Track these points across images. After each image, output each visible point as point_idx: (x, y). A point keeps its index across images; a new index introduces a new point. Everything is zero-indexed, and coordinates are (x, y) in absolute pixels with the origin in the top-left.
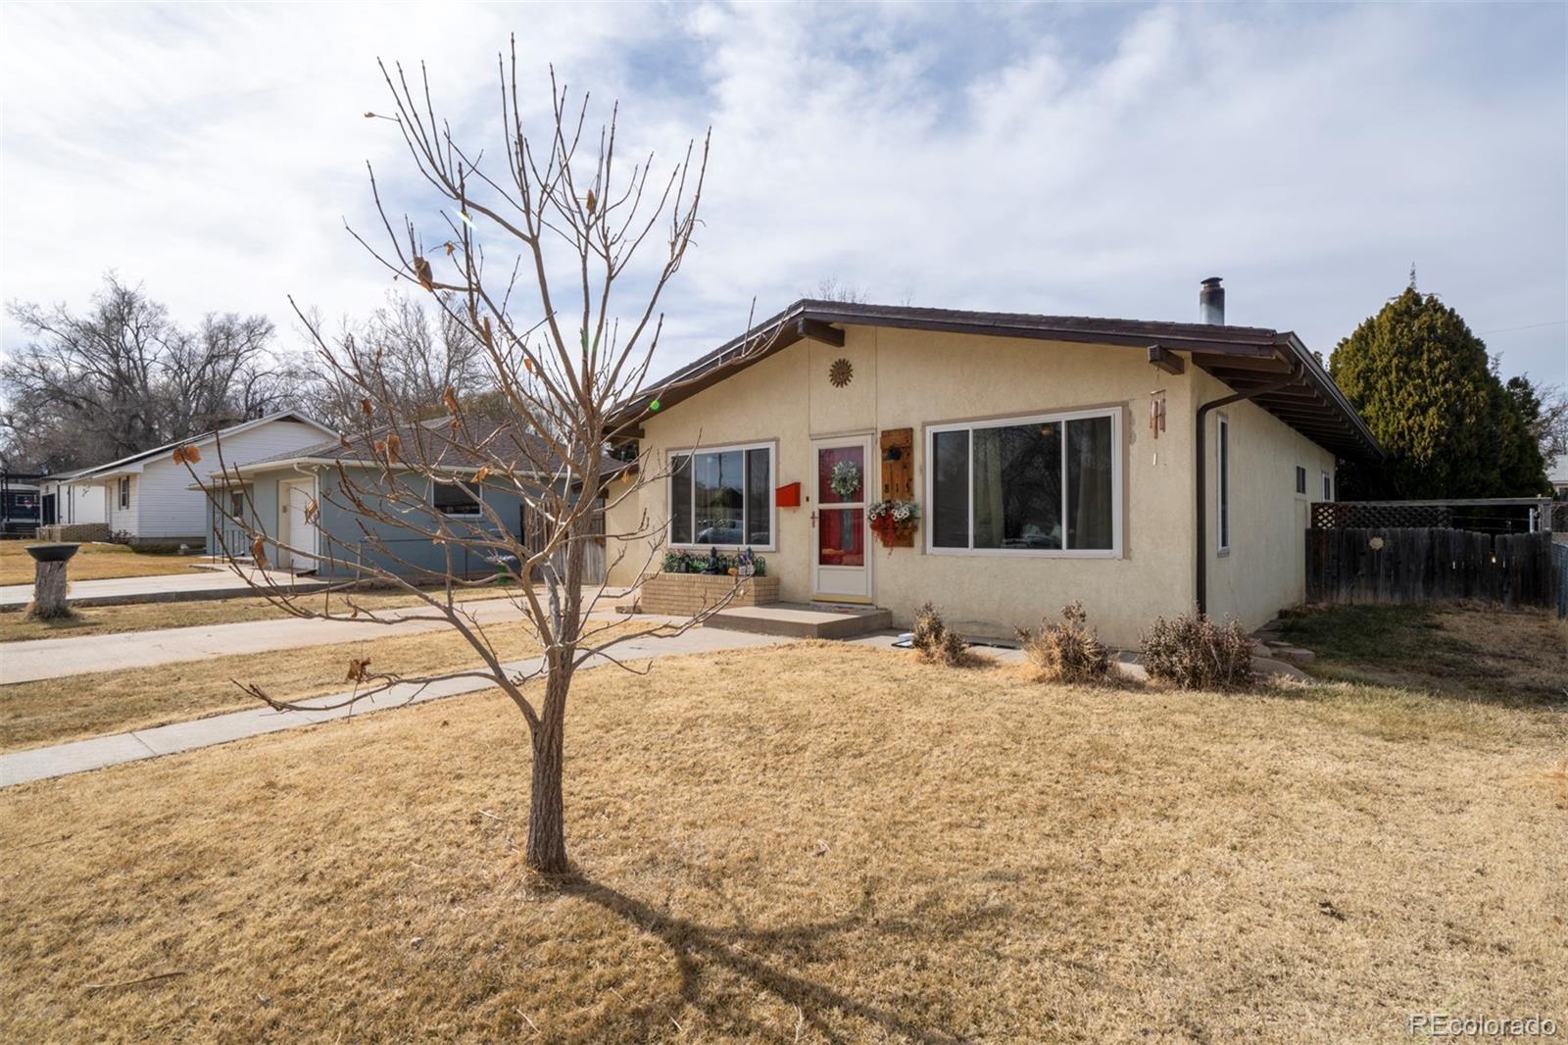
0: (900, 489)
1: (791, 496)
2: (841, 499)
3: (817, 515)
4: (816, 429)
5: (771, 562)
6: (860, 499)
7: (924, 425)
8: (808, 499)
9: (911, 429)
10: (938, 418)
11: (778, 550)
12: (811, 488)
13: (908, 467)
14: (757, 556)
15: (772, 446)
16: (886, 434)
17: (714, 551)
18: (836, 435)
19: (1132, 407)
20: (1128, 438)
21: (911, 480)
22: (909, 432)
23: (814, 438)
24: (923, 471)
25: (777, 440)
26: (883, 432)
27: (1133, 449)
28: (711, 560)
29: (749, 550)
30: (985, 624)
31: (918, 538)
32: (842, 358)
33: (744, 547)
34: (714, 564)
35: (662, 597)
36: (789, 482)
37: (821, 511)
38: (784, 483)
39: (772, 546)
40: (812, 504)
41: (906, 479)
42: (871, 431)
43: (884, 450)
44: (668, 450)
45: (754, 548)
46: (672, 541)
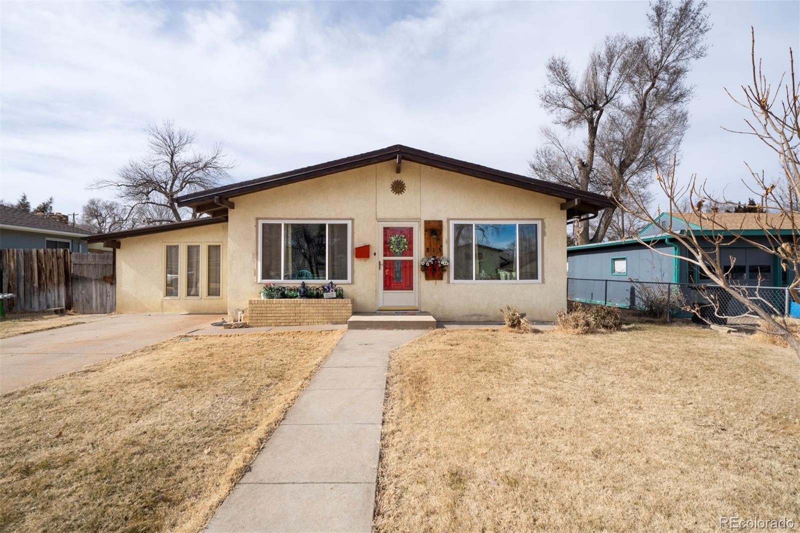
0: (436, 250)
1: (363, 252)
2: (395, 254)
3: (382, 263)
4: (381, 215)
5: (347, 289)
6: (411, 255)
7: (448, 220)
8: (375, 254)
9: (442, 221)
10: (456, 217)
11: (353, 283)
12: (378, 246)
13: (439, 239)
14: (337, 286)
15: (349, 223)
16: (426, 222)
17: (304, 284)
18: (395, 220)
19: (545, 221)
20: (544, 234)
21: (442, 246)
22: (440, 222)
23: (379, 220)
24: (448, 242)
25: (353, 220)
26: (425, 221)
27: (545, 238)
28: (302, 290)
29: (331, 283)
30: (481, 315)
31: (445, 275)
32: (399, 179)
33: (327, 281)
34: (304, 292)
35: (268, 315)
36: (362, 245)
37: (384, 261)
38: (357, 245)
39: (349, 280)
40: (378, 255)
41: (439, 246)
42: (418, 220)
43: (426, 231)
44: (257, 219)
45: (334, 281)
46: (263, 278)
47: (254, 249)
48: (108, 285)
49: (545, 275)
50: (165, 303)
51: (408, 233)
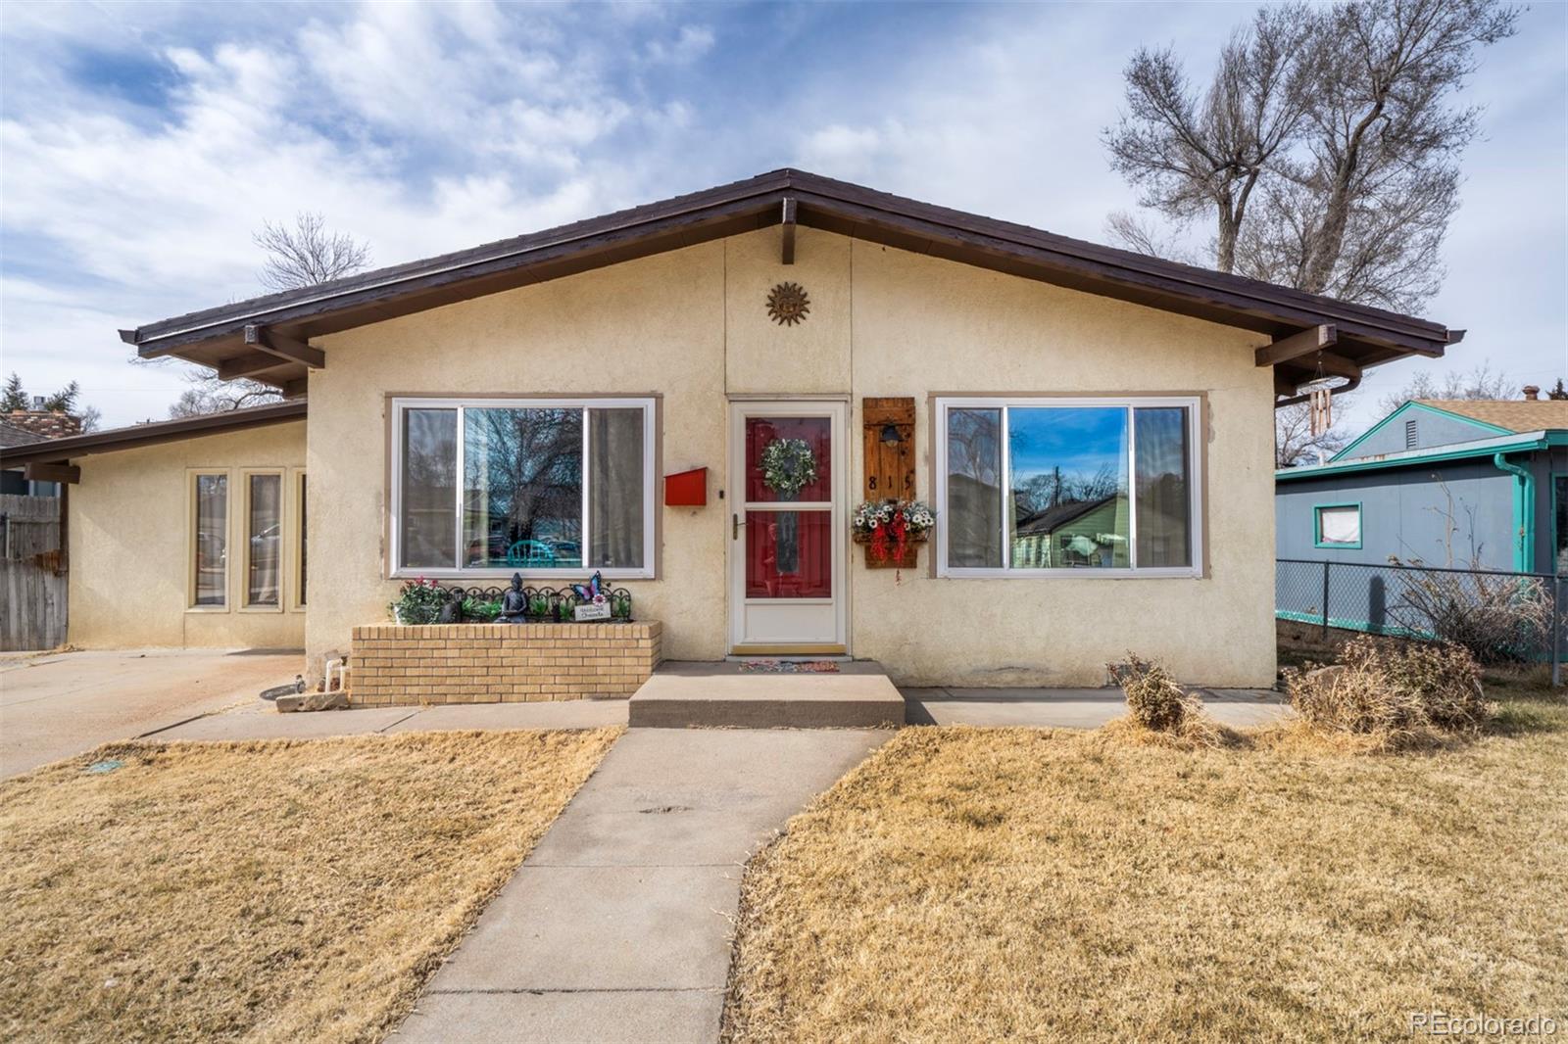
0: (895, 483)
1: (688, 489)
2: (779, 495)
3: (742, 519)
4: (738, 384)
5: (643, 596)
6: (825, 495)
7: (932, 397)
8: (722, 494)
9: (913, 399)
10: (953, 388)
11: (658, 576)
12: (729, 471)
13: (906, 452)
14: (614, 586)
15: (649, 405)
16: (870, 404)
17: (518, 581)
18: (778, 397)
19: (1212, 398)
20: (1207, 434)
21: (913, 471)
22: (909, 403)
23: (732, 398)
24: (931, 460)
25: (659, 398)
26: (865, 400)
27: (1212, 447)
28: (514, 597)
29: (598, 577)
30: (1026, 670)
31: (923, 554)
32: (791, 281)
33: (585, 571)
34: (520, 603)
35: (409, 672)
36: (683, 467)
37: (748, 513)
38: (672, 468)
39: (648, 570)
40: (732, 500)
41: (904, 471)
42: (844, 397)
43: (867, 426)
44: (389, 396)
45: (607, 573)
46: (404, 563)
47: (379, 482)
48: (49, 578)
49: (1213, 553)
50: (191, 623)
51: (819, 432)
